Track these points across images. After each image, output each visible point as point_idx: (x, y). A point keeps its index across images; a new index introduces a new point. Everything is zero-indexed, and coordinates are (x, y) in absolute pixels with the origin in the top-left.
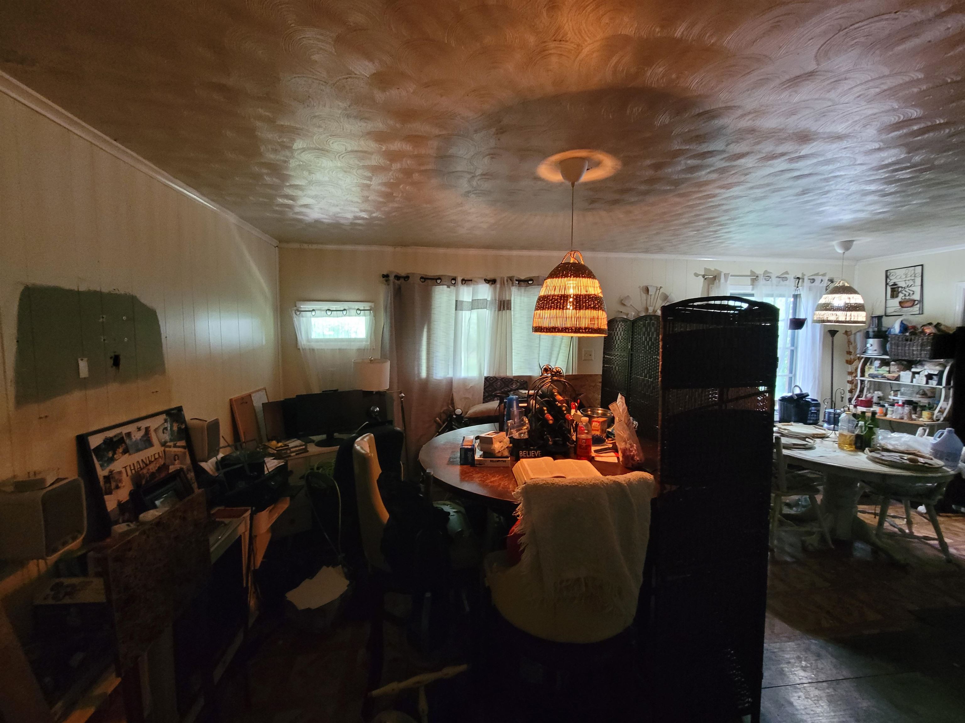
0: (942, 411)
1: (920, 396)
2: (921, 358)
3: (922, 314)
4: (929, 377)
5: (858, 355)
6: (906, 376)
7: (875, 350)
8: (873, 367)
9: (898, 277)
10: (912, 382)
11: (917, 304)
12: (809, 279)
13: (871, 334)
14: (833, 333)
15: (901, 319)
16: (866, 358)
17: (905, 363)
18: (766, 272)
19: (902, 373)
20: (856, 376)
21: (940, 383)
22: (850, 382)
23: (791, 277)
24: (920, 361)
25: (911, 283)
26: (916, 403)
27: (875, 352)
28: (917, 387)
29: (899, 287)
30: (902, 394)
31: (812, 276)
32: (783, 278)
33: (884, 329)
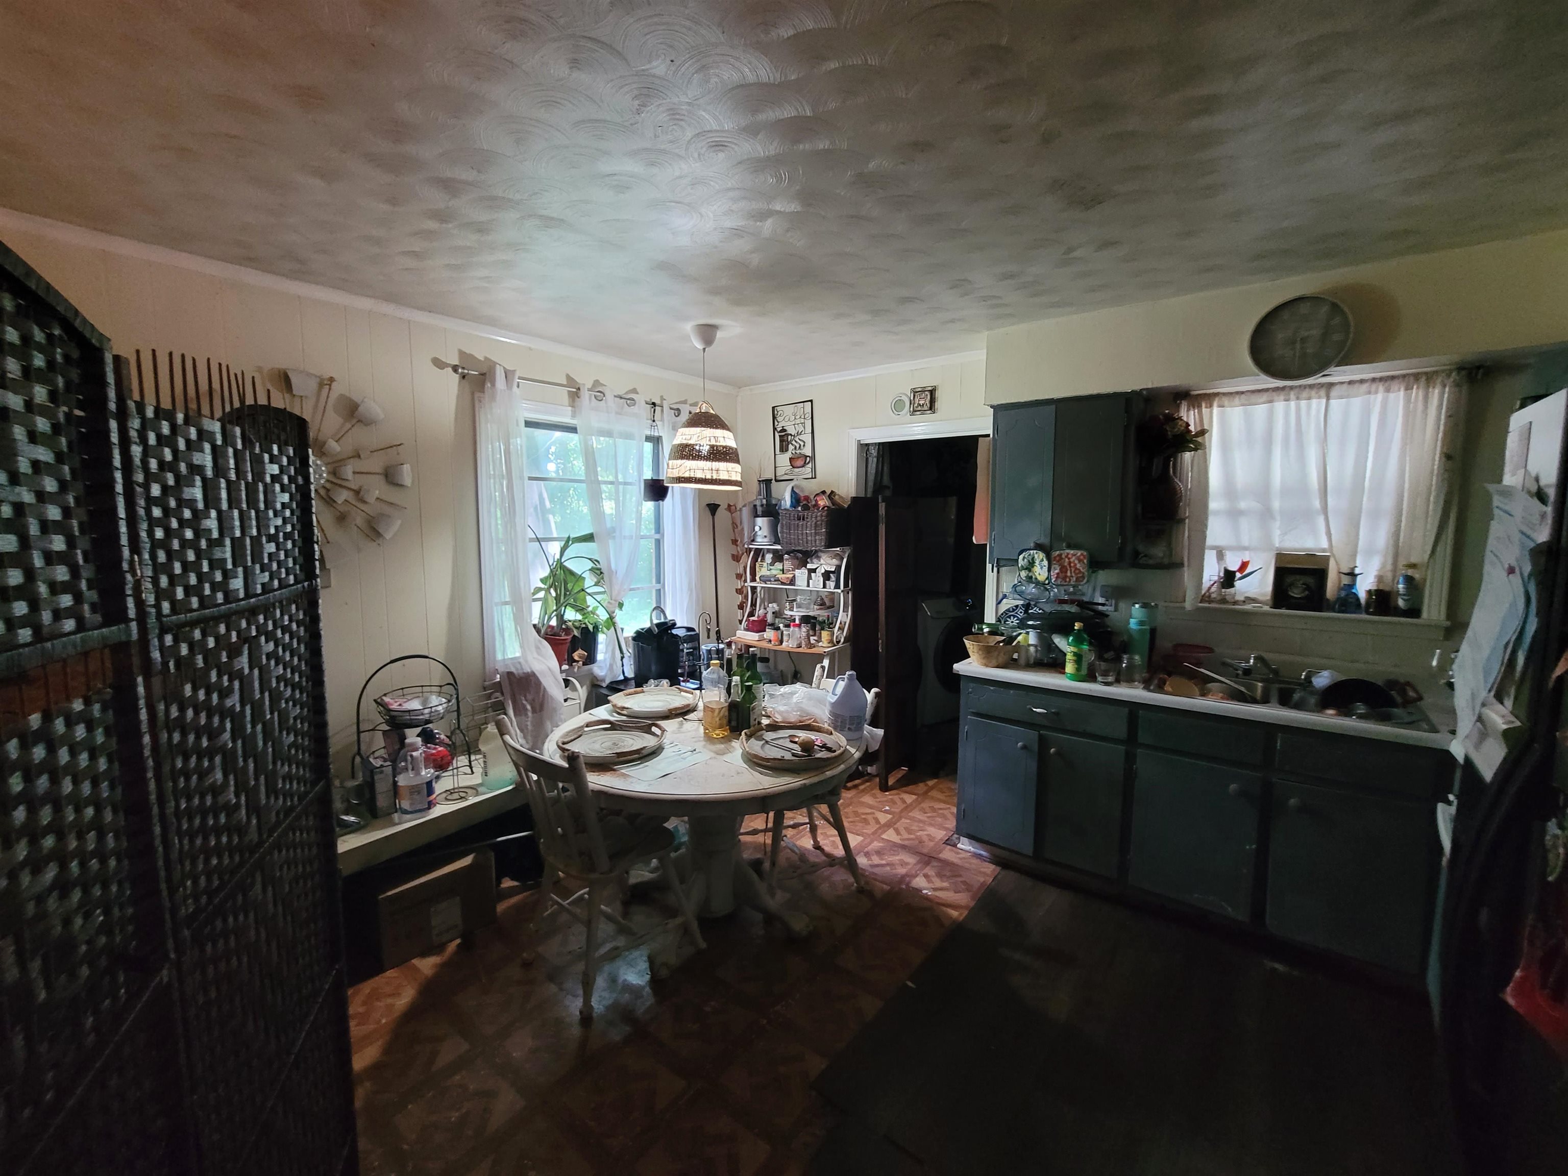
0: (841, 629)
1: (818, 607)
2: (816, 546)
3: (815, 478)
4: (827, 576)
5: (746, 546)
6: (801, 575)
7: (765, 537)
8: (765, 564)
9: (787, 419)
10: (808, 586)
11: (809, 462)
12: (671, 409)
13: (759, 512)
14: (713, 508)
15: (792, 484)
16: (756, 549)
17: (800, 555)
18: (597, 383)
19: (797, 572)
20: (745, 581)
21: (837, 586)
22: (739, 591)
23: (640, 399)
24: (816, 551)
25: (801, 428)
26: (814, 618)
27: (766, 540)
28: (816, 593)
29: (788, 435)
30: (799, 606)
31: (676, 403)
32: (628, 399)
33: (774, 502)
